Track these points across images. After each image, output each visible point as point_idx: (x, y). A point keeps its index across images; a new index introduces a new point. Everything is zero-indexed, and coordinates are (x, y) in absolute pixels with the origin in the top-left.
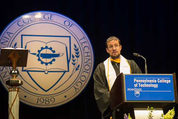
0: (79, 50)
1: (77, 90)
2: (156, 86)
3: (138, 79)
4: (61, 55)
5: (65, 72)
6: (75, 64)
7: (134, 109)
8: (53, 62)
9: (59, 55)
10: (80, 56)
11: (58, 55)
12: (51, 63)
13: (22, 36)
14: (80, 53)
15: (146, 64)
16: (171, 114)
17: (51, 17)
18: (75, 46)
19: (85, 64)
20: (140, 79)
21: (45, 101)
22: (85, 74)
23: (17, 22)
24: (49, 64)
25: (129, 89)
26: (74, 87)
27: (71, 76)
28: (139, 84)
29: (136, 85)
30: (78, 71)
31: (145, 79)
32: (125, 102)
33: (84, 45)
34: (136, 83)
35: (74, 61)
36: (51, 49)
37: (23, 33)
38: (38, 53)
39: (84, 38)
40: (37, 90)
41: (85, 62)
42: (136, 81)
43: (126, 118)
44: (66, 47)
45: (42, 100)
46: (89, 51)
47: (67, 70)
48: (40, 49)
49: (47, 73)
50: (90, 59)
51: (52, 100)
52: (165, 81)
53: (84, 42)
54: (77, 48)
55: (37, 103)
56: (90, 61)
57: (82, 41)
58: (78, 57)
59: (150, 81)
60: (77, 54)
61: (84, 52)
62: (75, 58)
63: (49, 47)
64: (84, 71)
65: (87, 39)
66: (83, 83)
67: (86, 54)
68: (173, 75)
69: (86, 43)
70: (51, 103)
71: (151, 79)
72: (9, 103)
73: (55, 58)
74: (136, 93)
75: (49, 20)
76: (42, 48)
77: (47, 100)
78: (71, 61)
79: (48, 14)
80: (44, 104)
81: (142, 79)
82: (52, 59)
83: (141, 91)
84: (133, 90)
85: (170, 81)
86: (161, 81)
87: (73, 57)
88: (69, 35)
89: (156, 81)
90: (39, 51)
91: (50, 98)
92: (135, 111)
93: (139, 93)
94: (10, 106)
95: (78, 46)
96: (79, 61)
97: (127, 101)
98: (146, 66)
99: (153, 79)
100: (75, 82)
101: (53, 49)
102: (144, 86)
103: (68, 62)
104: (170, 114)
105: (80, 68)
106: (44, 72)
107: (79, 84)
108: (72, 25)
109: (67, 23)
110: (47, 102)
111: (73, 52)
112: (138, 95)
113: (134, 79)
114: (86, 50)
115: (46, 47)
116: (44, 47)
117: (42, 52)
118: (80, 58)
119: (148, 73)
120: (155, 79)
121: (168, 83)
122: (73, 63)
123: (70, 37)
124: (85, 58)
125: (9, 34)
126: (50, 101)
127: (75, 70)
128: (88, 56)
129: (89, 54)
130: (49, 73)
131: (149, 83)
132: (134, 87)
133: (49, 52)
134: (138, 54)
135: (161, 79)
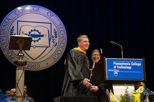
0: (57, 32)
1: (55, 60)
2: (130, 68)
3: (117, 62)
4: (45, 35)
5: (47, 47)
6: (54, 42)
7: (113, 85)
8: (39, 40)
9: (44, 35)
10: (58, 37)
11: (42, 36)
12: (38, 41)
13: (18, 21)
14: (58, 35)
15: (122, 51)
16: (142, 90)
17: (38, 9)
18: (55, 30)
19: (61, 42)
20: (118, 62)
21: (33, 66)
22: (61, 49)
23: (14, 12)
24: (36, 42)
25: (110, 70)
26: (53, 57)
27: (51, 50)
28: (118, 66)
29: (115, 67)
30: (56, 47)
31: (122, 63)
32: (107, 79)
33: (61, 29)
34: (115, 65)
35: (53, 40)
36: (38, 31)
37: (18, 19)
38: (29, 34)
39: (61, 24)
40: (28, 59)
41: (61, 41)
42: (115, 64)
43: (108, 93)
44: (48, 31)
45: (31, 66)
46: (64, 33)
47: (49, 46)
48: (30, 31)
49: (35, 48)
50: (64, 39)
51: (38, 66)
52: (137, 64)
53: (61, 28)
54: (56, 31)
55: (28, 68)
56: (64, 41)
57: (59, 27)
58: (56, 37)
59: (126, 64)
60: (56, 35)
61: (61, 34)
62: (54, 38)
63: (36, 30)
64: (60, 47)
65: (63, 25)
66: (59, 55)
67: (62, 36)
68: (143, 59)
69: (62, 28)
70: (37, 68)
71: (126, 63)
72: (16, 78)
73: (41, 38)
74: (115, 73)
75: (37, 11)
76: (32, 31)
77: (35, 65)
78: (52, 40)
79: (36, 7)
80: (32, 68)
81: (120, 62)
82: (39, 38)
83: (119, 71)
84: (112, 70)
85: (140, 64)
86: (134, 64)
87: (53, 37)
88: (51, 22)
89: (130, 64)
90: (30, 33)
91: (36, 65)
92: (113, 86)
93: (117, 73)
94: (17, 81)
95: (56, 30)
96: (57, 40)
97: (108, 79)
98: (122, 52)
99: (127, 63)
100: (54, 54)
101: (39, 32)
102: (121, 68)
103: (50, 40)
104: (140, 90)
105: (57, 45)
106: (33, 47)
107: (57, 56)
108: (53, 16)
109: (49, 14)
110: (35, 67)
111: (53, 34)
112: (116, 74)
113: (114, 63)
114: (62, 32)
115: (35, 30)
116: (33, 30)
117: (31, 33)
118: (58, 38)
119: (124, 58)
120: (129, 63)
121: (139, 65)
122: (52, 41)
123: (51, 24)
124: (61, 38)
125: (9, 20)
126: (36, 66)
127: (54, 46)
128: (63, 37)
129: (64, 36)
130: (36, 47)
131: (125, 66)
132: (113, 69)
133: (37, 33)
134: (115, 42)
135: (134, 63)
